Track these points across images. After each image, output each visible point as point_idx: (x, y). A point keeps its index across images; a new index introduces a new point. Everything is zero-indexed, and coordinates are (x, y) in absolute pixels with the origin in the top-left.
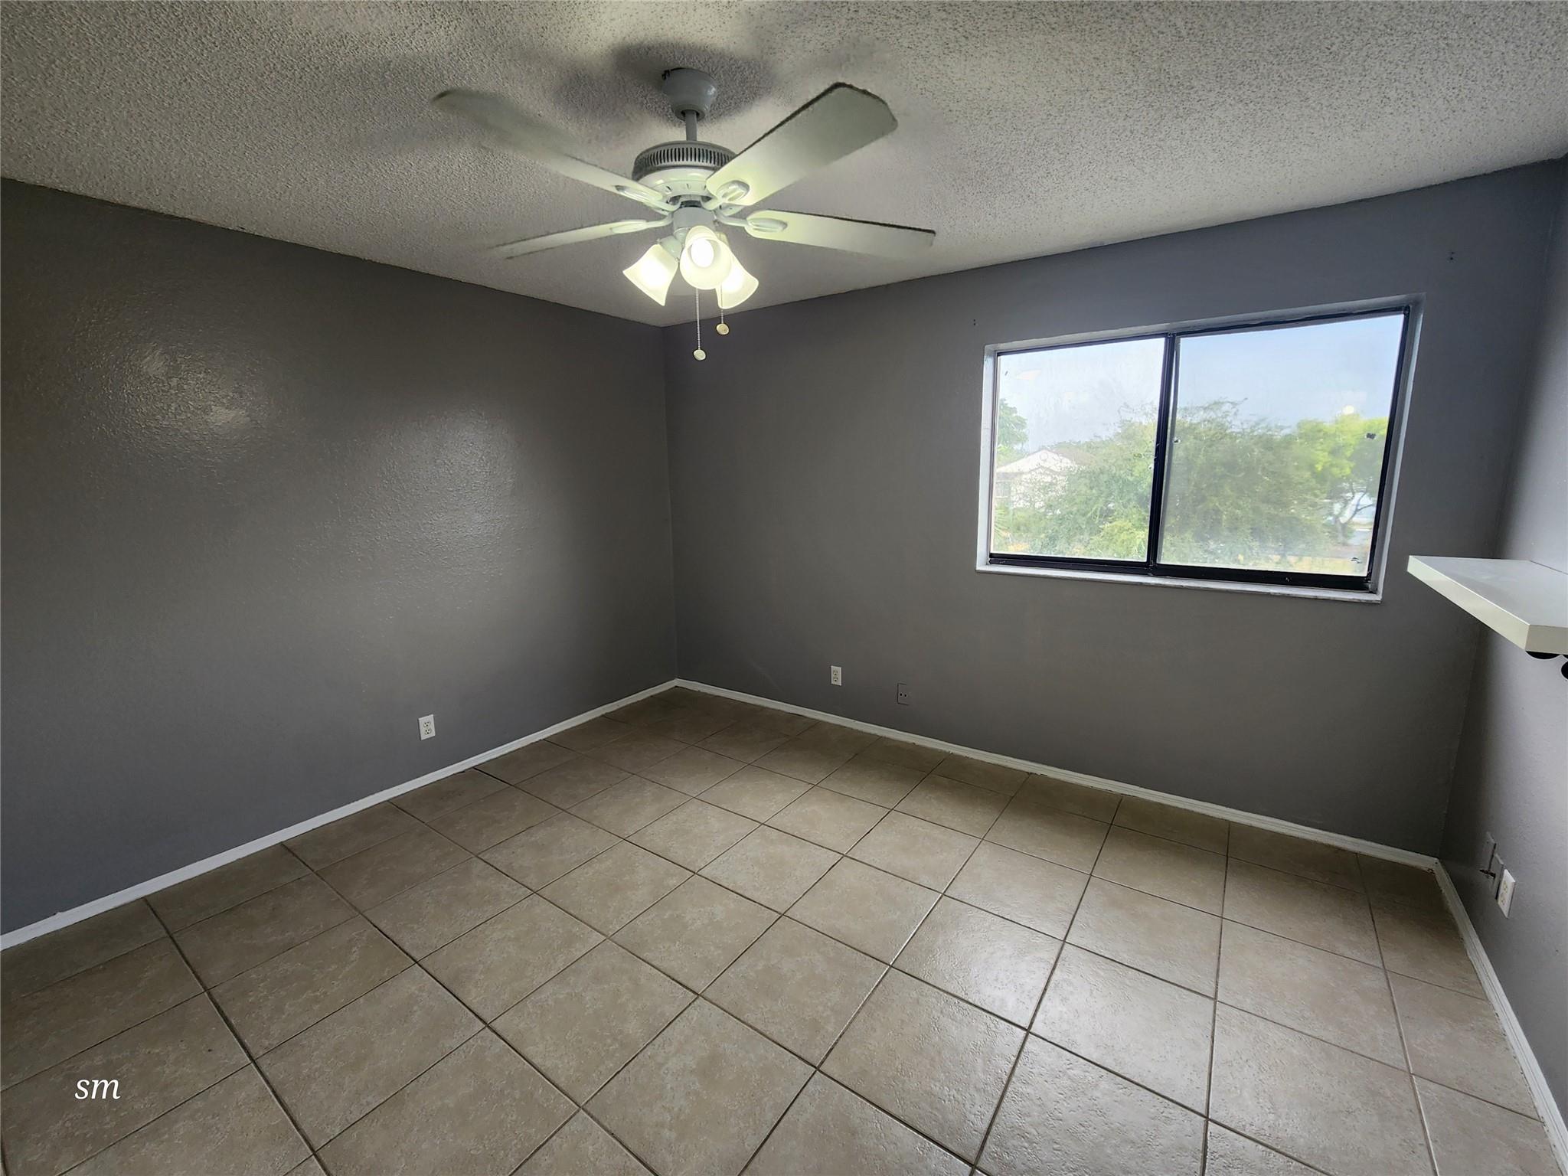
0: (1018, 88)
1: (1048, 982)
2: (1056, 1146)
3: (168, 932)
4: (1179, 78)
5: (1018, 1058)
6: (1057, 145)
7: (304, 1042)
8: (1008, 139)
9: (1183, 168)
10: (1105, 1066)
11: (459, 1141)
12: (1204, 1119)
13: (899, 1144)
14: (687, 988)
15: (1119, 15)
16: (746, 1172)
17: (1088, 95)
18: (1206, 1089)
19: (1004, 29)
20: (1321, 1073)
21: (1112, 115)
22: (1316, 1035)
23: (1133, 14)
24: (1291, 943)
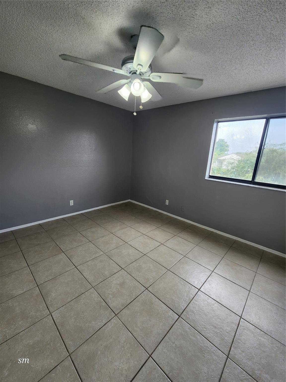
0: (228, 40)
1: (207, 280)
2: (200, 316)
3: (15, 238)
4: (277, 36)
5: (195, 295)
6: (239, 59)
7: (39, 264)
8: (224, 57)
9: (276, 67)
10: (217, 301)
11: (67, 289)
12: (240, 317)
13: (163, 308)
14: (120, 267)
15: (259, 15)
16: (126, 307)
17: (248, 42)
18: (242, 311)
19: (224, 21)
20: (274, 313)
21: (255, 49)
22: (275, 304)
23: (263, 14)
24: (274, 281)
